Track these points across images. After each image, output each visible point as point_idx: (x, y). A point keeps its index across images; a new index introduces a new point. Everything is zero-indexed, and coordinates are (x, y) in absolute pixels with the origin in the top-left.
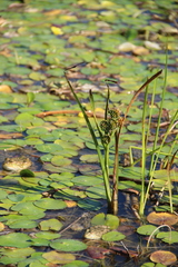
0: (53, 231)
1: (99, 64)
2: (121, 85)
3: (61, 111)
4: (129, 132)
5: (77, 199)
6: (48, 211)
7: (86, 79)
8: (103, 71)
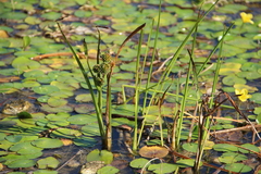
0: (51, 169)
1: (91, 6)
2: (113, 26)
3: (56, 53)
4: (122, 71)
5: (73, 139)
6: (45, 150)
7: (80, 21)
8: (95, 13)
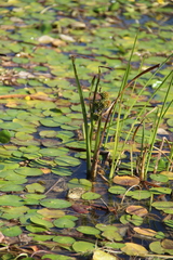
0: (38, 193)
1: (26, 54)
2: (52, 72)
5: (49, 167)
6: (28, 177)
7: (20, 66)
8: (32, 60)
